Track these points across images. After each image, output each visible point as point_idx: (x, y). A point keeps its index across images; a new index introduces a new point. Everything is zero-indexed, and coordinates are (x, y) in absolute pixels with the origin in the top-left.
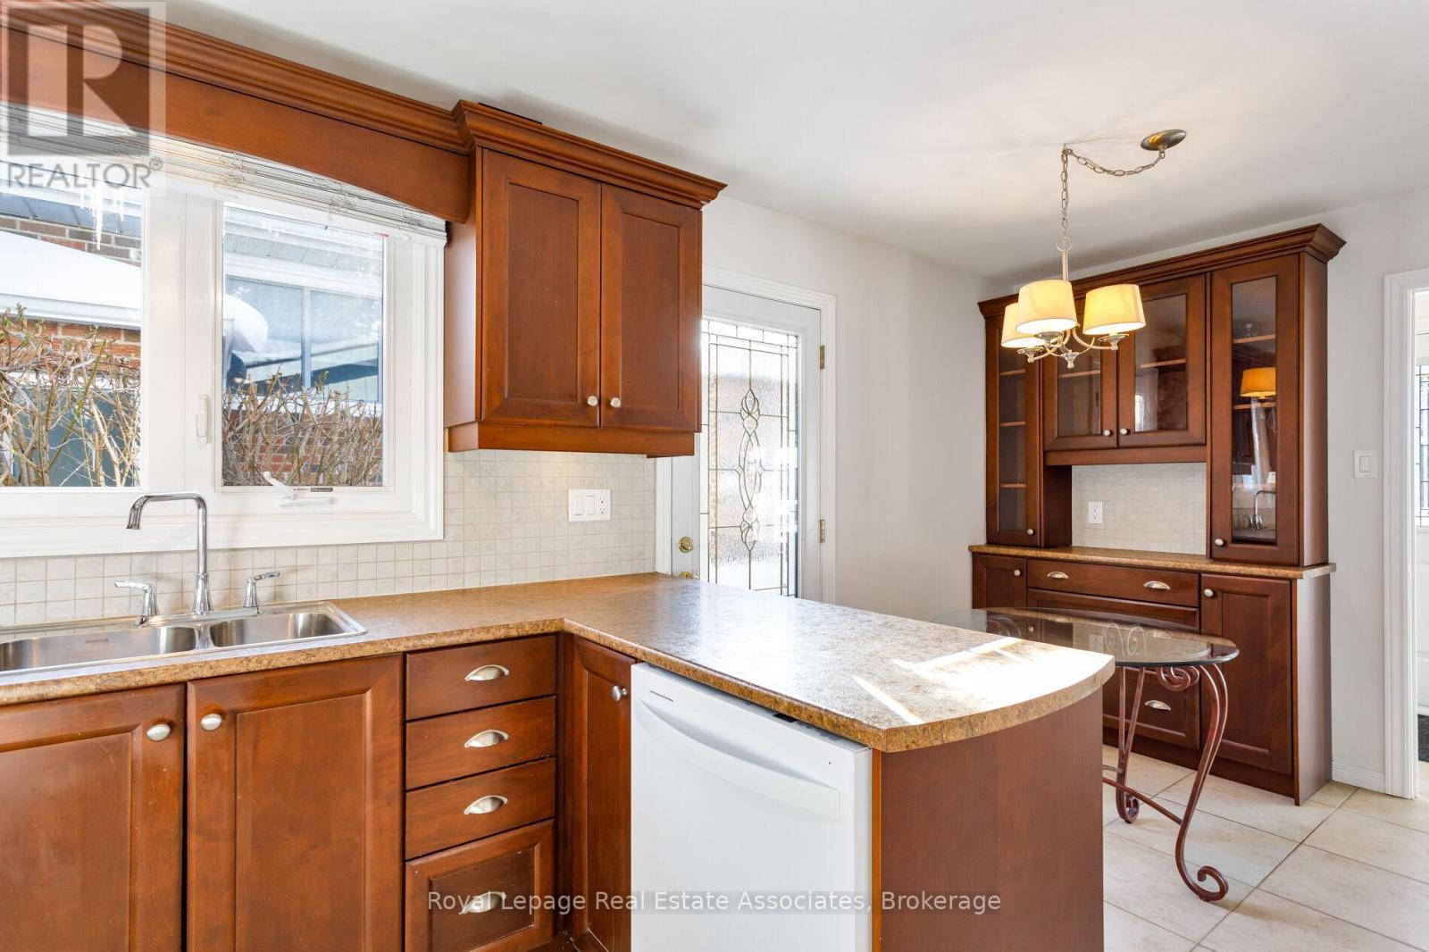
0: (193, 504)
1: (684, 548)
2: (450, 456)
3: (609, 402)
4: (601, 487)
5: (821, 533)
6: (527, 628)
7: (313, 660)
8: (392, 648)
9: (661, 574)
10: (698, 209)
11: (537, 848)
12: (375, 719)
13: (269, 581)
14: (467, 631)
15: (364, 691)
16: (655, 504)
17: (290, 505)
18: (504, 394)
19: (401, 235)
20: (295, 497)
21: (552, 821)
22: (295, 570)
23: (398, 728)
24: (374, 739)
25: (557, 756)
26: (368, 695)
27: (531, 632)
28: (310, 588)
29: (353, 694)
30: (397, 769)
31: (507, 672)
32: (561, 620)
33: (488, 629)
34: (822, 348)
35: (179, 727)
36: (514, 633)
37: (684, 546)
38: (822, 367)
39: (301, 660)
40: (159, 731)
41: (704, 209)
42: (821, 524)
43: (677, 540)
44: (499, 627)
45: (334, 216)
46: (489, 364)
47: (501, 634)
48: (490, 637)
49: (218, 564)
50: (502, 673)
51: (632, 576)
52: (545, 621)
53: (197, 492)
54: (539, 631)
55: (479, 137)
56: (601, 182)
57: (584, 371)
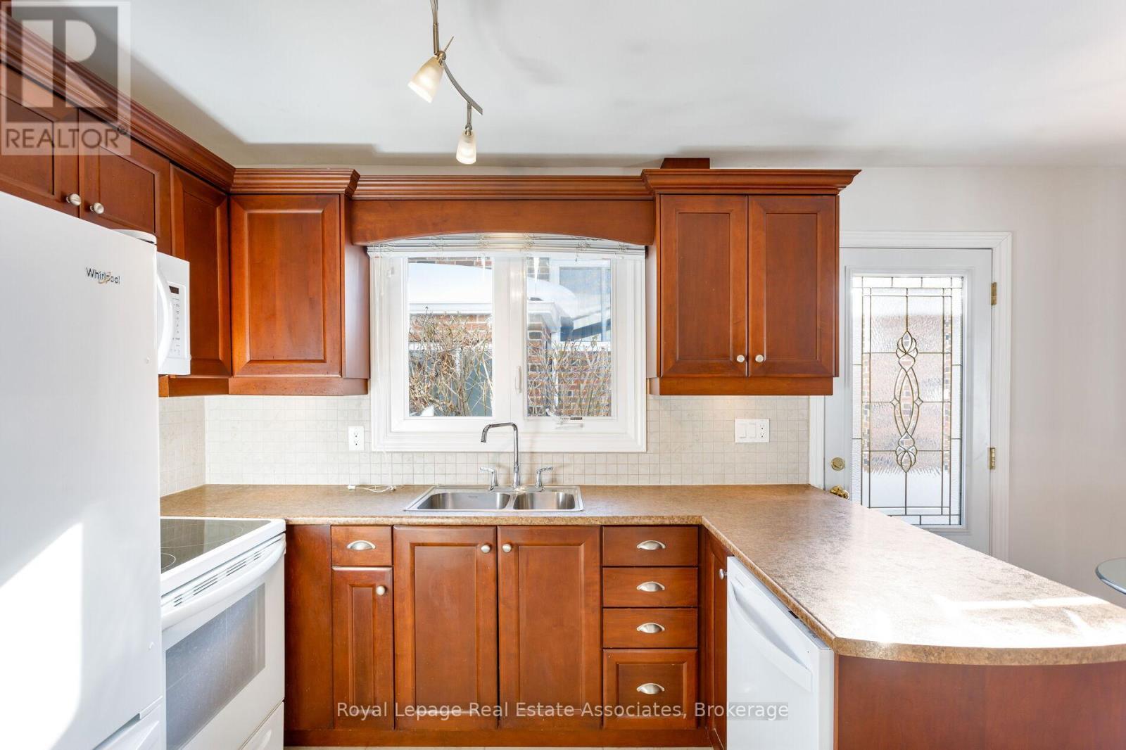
0: (512, 428)
1: (835, 466)
2: (651, 397)
3: (754, 358)
4: (761, 417)
5: (991, 461)
6: (676, 520)
7: (552, 523)
8: (593, 522)
9: (814, 487)
10: (835, 195)
11: (685, 665)
12: (586, 562)
13: (549, 472)
14: (637, 517)
15: (580, 545)
16: (808, 430)
17: (559, 428)
18: (676, 357)
19: (618, 257)
20: (562, 423)
21: (696, 650)
22: (563, 466)
23: (598, 569)
24: (585, 573)
25: (699, 608)
26: (583, 546)
27: (679, 523)
28: (571, 478)
29: (574, 545)
30: (598, 594)
31: (664, 546)
32: (700, 517)
33: (650, 518)
34: (994, 285)
35: (494, 547)
36: (667, 522)
37: (837, 464)
38: (993, 303)
39: (546, 522)
40: (485, 548)
41: (841, 194)
42: (991, 453)
43: (829, 460)
44: (657, 517)
45: (579, 254)
46: (665, 340)
47: (658, 522)
48: (651, 522)
49: (525, 460)
50: (660, 547)
51: (788, 485)
52: (688, 517)
53: (514, 422)
54: (684, 523)
55: (657, 188)
56: (748, 195)
57: (735, 337)
